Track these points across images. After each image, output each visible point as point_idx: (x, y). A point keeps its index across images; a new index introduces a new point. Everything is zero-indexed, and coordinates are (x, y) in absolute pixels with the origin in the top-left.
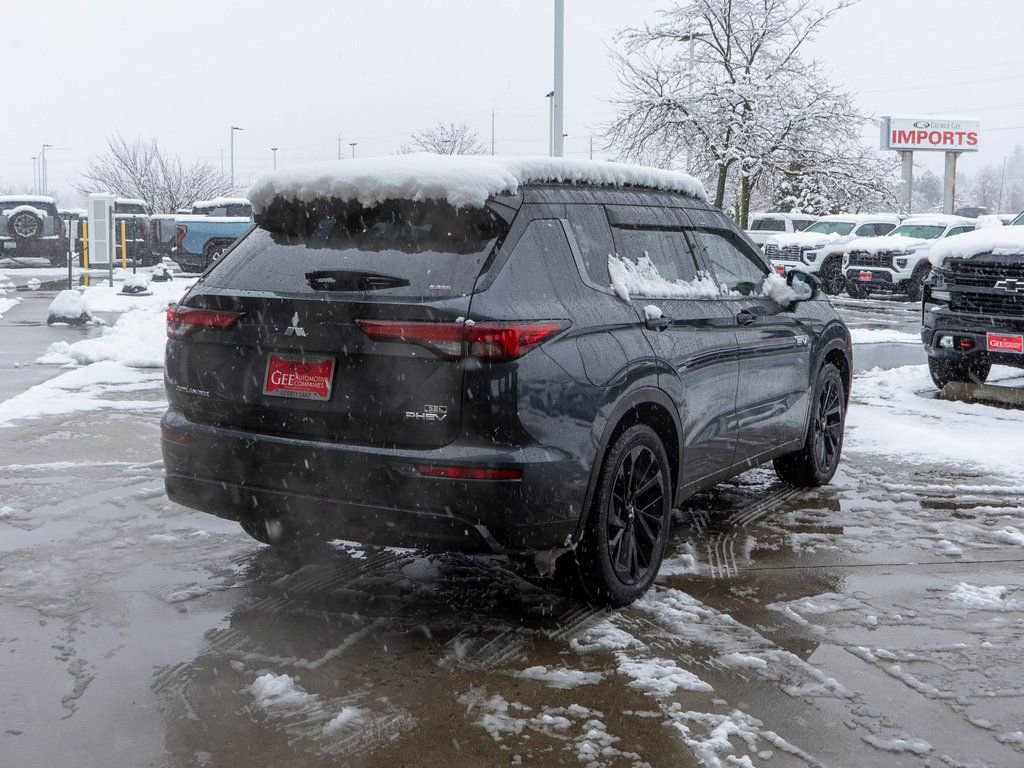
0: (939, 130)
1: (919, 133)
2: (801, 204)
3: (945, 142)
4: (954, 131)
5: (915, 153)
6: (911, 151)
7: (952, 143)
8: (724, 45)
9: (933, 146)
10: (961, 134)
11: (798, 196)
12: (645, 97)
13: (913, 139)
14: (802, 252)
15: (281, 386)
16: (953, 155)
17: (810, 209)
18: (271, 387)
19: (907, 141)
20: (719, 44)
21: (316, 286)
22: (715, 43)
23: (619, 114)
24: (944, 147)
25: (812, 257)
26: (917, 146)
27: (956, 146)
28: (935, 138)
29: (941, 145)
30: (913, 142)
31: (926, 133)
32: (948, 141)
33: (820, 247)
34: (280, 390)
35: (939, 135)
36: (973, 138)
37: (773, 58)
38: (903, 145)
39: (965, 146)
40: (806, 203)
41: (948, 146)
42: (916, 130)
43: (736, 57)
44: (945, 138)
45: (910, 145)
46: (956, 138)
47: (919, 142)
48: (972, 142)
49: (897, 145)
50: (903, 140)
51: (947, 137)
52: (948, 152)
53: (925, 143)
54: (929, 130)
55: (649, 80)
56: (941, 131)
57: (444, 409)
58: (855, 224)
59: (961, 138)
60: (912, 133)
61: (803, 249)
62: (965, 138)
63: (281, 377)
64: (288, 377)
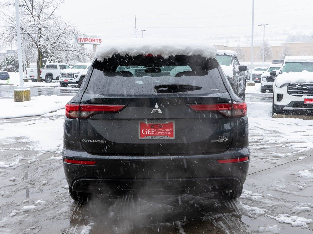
0: (91, 38)
1: (86, 39)
2: (49, 60)
3: (93, 42)
4: (95, 38)
5: (85, 45)
6: (84, 44)
7: (95, 42)
8: (31, 9)
9: (90, 43)
10: (97, 39)
11: (48, 58)
12: (11, 25)
13: (84, 40)
14: (73, 75)
15: (148, 135)
16: (95, 45)
17: (52, 62)
18: (142, 136)
19: (82, 41)
20: (29, 9)
21: (158, 92)
22: (28, 8)
23: (2, 31)
24: (93, 43)
25: (77, 76)
26: (85, 43)
27: (96, 43)
28: (90, 40)
29: (92, 43)
30: (84, 41)
31: (87, 39)
32: (94, 41)
33: (78, 73)
34: (148, 136)
35: (91, 39)
36: (100, 41)
37: (46, 14)
38: (81, 42)
39: (98, 43)
40: (50, 60)
41: (94, 43)
42: (85, 38)
43: (35, 13)
44: (93, 41)
45: (83, 42)
46: (96, 40)
47: (86, 42)
48: (100, 42)
49: (80, 42)
50: (81, 41)
51: (93, 40)
52: (94, 45)
53: (88, 42)
54: (88, 38)
55: (12, 19)
56: (92, 38)
57: (227, 137)
58: (87, 66)
59: (97, 40)
60: (84, 39)
61: (73, 74)
62: (98, 40)
63: (147, 131)
64: (151, 131)
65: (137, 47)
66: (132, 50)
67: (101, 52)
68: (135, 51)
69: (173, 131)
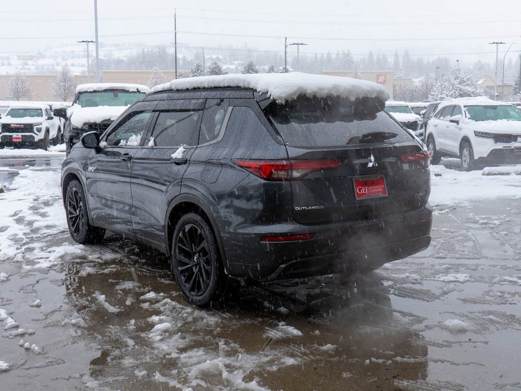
15: (363, 194)
34: (364, 196)
63: (362, 189)
64: (365, 189)
65: (328, 86)
66: (321, 89)
67: (286, 92)
68: (326, 91)
69: (384, 187)
